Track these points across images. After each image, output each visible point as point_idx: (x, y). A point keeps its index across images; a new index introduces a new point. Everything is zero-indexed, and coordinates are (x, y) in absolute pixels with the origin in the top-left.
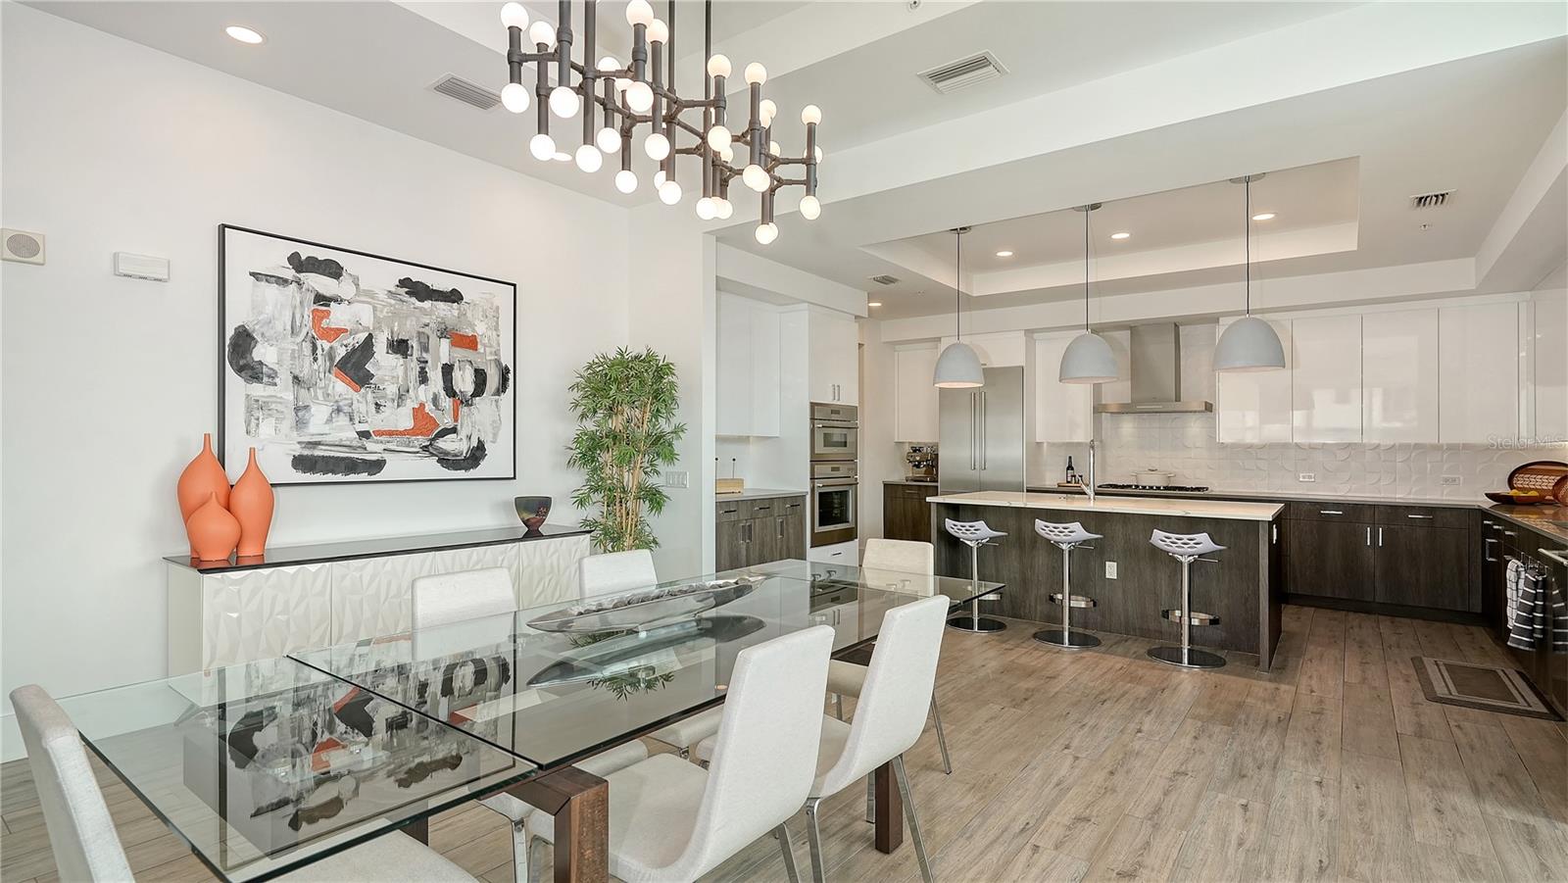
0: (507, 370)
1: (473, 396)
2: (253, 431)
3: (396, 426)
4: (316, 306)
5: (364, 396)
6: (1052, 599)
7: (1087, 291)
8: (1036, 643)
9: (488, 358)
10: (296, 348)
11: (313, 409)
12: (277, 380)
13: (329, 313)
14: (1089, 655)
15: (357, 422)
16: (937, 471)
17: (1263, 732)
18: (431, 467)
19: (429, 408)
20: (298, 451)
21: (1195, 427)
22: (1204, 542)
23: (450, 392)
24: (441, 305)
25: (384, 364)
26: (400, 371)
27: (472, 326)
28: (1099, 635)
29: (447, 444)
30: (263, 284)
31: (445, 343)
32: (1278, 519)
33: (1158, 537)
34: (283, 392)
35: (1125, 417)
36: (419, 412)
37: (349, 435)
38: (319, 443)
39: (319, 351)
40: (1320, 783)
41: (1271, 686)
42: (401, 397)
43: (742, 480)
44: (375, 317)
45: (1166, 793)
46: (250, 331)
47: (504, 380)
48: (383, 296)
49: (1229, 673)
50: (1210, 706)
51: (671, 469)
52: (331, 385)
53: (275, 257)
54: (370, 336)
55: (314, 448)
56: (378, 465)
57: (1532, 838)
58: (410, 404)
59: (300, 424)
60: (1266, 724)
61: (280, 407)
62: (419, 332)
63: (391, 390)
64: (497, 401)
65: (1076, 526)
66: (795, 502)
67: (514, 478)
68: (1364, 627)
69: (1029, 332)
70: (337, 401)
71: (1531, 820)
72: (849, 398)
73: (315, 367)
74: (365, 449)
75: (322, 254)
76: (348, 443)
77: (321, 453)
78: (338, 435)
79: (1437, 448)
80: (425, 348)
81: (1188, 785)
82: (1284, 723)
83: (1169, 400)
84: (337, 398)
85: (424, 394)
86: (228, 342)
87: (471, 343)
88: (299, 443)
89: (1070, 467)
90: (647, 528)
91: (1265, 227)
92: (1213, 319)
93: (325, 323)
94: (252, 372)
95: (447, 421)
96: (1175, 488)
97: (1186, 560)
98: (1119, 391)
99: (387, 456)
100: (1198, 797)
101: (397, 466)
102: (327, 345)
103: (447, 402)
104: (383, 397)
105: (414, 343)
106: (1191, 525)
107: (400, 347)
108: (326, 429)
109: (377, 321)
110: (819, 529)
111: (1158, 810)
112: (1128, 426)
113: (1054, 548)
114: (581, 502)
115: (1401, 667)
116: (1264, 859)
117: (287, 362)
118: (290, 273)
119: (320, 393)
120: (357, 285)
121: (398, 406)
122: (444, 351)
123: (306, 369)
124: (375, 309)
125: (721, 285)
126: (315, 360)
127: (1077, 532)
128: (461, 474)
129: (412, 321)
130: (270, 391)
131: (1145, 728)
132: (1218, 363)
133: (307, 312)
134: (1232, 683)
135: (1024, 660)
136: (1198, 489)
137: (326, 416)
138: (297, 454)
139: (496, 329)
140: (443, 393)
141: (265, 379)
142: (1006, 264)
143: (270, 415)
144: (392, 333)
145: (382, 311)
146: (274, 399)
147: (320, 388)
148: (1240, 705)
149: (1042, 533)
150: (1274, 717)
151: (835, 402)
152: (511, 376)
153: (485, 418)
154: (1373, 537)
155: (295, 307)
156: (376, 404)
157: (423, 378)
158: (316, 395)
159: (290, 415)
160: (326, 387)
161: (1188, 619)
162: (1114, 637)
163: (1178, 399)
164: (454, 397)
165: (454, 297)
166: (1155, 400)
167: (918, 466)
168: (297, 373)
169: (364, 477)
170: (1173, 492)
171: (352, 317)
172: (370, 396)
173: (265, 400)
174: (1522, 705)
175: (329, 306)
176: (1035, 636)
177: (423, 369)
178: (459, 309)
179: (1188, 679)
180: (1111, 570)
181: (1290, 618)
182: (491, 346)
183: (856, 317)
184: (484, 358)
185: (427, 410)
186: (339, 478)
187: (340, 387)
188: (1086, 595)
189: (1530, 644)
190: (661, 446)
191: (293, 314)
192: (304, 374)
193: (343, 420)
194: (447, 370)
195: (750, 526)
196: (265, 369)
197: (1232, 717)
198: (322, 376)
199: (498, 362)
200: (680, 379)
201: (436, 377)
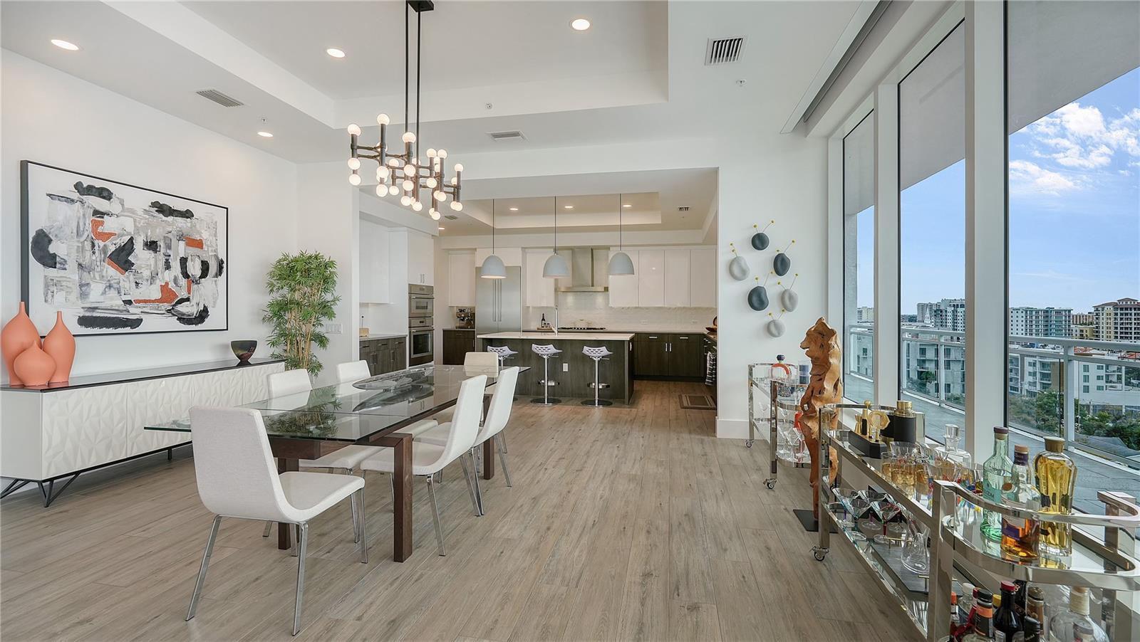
0: (222, 261)
1: (200, 278)
2: (49, 300)
3: (149, 297)
4: (94, 218)
5: (128, 277)
6: (539, 383)
7: (556, 230)
8: (532, 404)
9: (210, 254)
10: (80, 245)
11: (93, 285)
12: (66, 266)
13: (103, 222)
14: (557, 406)
15: (122, 294)
16: (474, 322)
17: (625, 424)
18: (173, 323)
19: (171, 285)
20: (83, 313)
21: (600, 299)
22: (604, 351)
23: (186, 275)
24: (179, 219)
25: (141, 256)
26: (152, 262)
27: (200, 233)
28: (561, 399)
29: (183, 308)
30: (57, 202)
31: (182, 244)
32: (632, 340)
33: (586, 350)
34: (72, 274)
35: (569, 294)
36: (164, 288)
37: (118, 302)
38: (96, 308)
39: (96, 248)
40: (643, 437)
41: (629, 410)
42: (153, 278)
43: (368, 329)
44: (135, 226)
45: (591, 447)
46: (47, 233)
47: (221, 268)
48: (140, 212)
49: (614, 407)
50: (606, 419)
51: (330, 322)
52: (105, 270)
53: (65, 185)
54: (131, 239)
55: (93, 311)
56: (138, 322)
57: (702, 442)
58: (159, 283)
59: (83, 295)
60: (626, 422)
61: (70, 285)
62: (164, 237)
63: (146, 273)
64: (216, 281)
65: (551, 346)
66: (401, 340)
67: (227, 329)
68: (664, 386)
69: (524, 249)
70: (109, 281)
71: (703, 437)
72: (429, 282)
73: (94, 258)
74: (129, 312)
75: (98, 184)
76: (117, 308)
77: (98, 315)
78: (110, 303)
79: (690, 309)
80: (169, 247)
81: (599, 444)
82: (632, 421)
83: (588, 286)
84: (109, 278)
85: (168, 276)
86: (31, 240)
87: (199, 244)
88: (83, 308)
89: (543, 319)
90: (314, 358)
91: (628, 210)
92: (608, 248)
93: (100, 229)
94: (50, 261)
95: (184, 294)
96: (591, 329)
97: (597, 360)
98: (566, 281)
99: (143, 316)
100: (602, 446)
101: (149, 323)
102: (102, 244)
103: (183, 282)
104: (140, 278)
105: (161, 243)
106: (599, 343)
107: (152, 246)
108: (101, 299)
109: (137, 229)
110: (413, 356)
111: (588, 452)
112: (570, 299)
113: (540, 358)
114: (273, 344)
115: (675, 399)
116: (624, 459)
117: (74, 255)
118: (76, 196)
119: (97, 275)
120: (123, 205)
121: (151, 284)
122: (181, 249)
123: (88, 258)
124: (135, 221)
125: (364, 217)
126: (94, 253)
127: (551, 349)
128: (192, 327)
129: (160, 229)
130: (62, 273)
131: (582, 429)
132: (609, 272)
133: (88, 222)
134: (614, 411)
135: (528, 411)
136: (601, 329)
137: (101, 290)
138: (81, 315)
139: (215, 236)
140: (181, 276)
141: (58, 265)
142: (514, 214)
143: (62, 290)
144: (147, 237)
145: (139, 223)
146: (65, 279)
147: (97, 272)
148: (617, 417)
149: (535, 350)
150: (629, 419)
151: (421, 284)
152: (225, 265)
153: (208, 292)
154: (668, 348)
155: (79, 218)
156: (136, 282)
157: (168, 266)
158: (94, 276)
159: (76, 290)
160: (102, 271)
161: (597, 386)
162: (568, 399)
163: (593, 286)
164: (188, 278)
165: (187, 214)
166: (583, 286)
167: (463, 320)
168: (81, 261)
169: (128, 330)
170: (590, 330)
171: (119, 226)
172: (132, 277)
173: (57, 279)
174: (709, 406)
175: (103, 217)
176: (531, 402)
177: (167, 260)
178: (191, 222)
179: (598, 411)
180: (566, 367)
181: (638, 385)
182: (212, 246)
183: (433, 236)
184: (207, 254)
185: (170, 286)
186: (111, 330)
187: (111, 271)
188: (554, 380)
189: (711, 383)
190: (326, 309)
191: (78, 223)
192: (86, 262)
193: (113, 293)
194: (184, 261)
195: (377, 355)
196: (58, 259)
197: (614, 421)
198: (98, 264)
199: (216, 257)
200: (337, 270)
201: (176, 265)
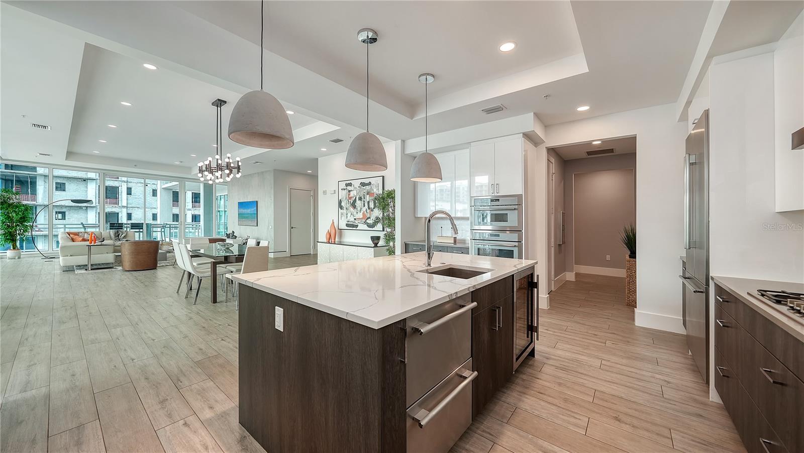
1: (373, 209)
3: (360, 217)
5: (355, 211)
10: (346, 202)
11: (348, 214)
12: (344, 209)
13: (350, 194)
15: (354, 216)
18: (366, 227)
23: (369, 208)
24: (368, 186)
25: (358, 203)
27: (373, 190)
29: (369, 221)
30: (343, 190)
31: (368, 196)
34: (344, 211)
36: (364, 213)
37: (353, 219)
38: (349, 221)
39: (349, 202)
42: (361, 210)
46: (342, 200)
48: (358, 188)
54: (356, 197)
56: (357, 226)
58: (362, 212)
59: (347, 217)
61: (345, 214)
62: (364, 194)
63: (359, 209)
73: (349, 205)
74: (355, 222)
75: (350, 182)
76: (353, 221)
77: (350, 223)
84: (351, 211)
85: (364, 209)
86: (339, 203)
87: (372, 195)
88: (347, 221)
93: (350, 196)
94: (342, 208)
95: (368, 216)
99: (358, 224)
101: (360, 226)
103: (368, 211)
105: (363, 197)
107: (360, 199)
108: (350, 218)
109: (357, 194)
117: (346, 205)
118: (345, 187)
119: (349, 211)
120: (354, 187)
121: (360, 212)
122: (368, 198)
124: (357, 191)
128: (371, 229)
129: (363, 192)
133: (348, 194)
137: (350, 215)
138: (347, 223)
143: (344, 216)
144: (359, 196)
156: (357, 212)
160: (350, 209)
165: (370, 184)
168: (347, 207)
169: (355, 228)
171: (353, 194)
173: (343, 213)
175: (350, 192)
177: (364, 203)
178: (371, 187)
186: (351, 228)
187: (352, 209)
191: (346, 195)
193: (352, 216)
198: (350, 207)
201: (366, 205)
